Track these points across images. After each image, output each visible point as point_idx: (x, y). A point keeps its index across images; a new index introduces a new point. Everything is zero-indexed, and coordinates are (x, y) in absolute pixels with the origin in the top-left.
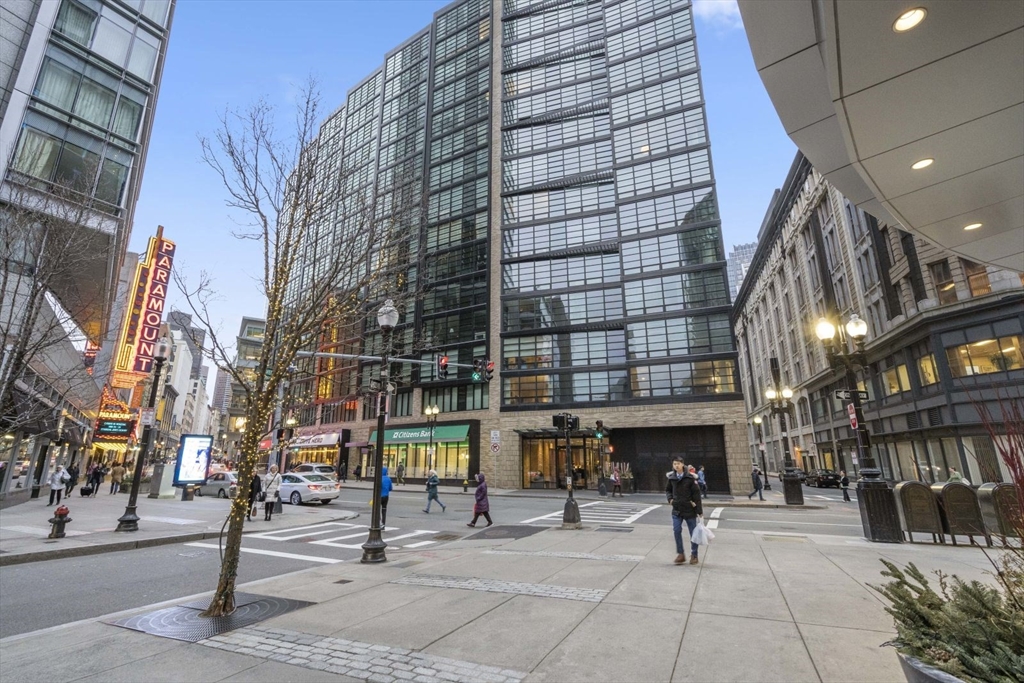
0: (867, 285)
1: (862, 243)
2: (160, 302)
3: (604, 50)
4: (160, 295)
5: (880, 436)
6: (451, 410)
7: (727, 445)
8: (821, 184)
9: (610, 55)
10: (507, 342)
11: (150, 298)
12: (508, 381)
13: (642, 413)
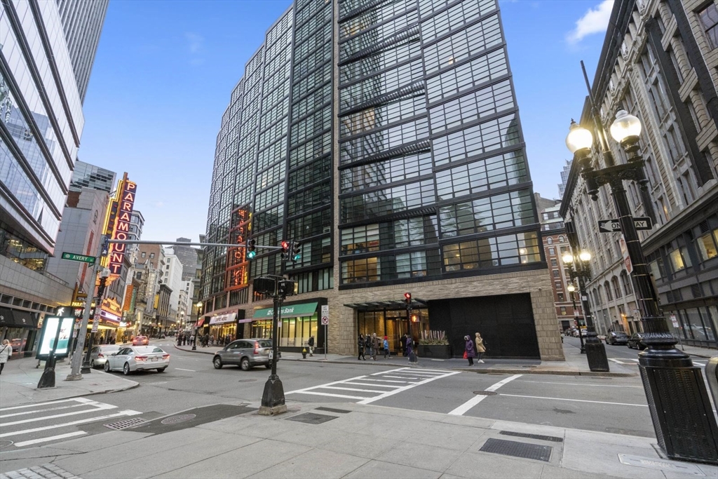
0: (675, 158)
1: (666, 121)
2: (126, 225)
3: (418, 35)
4: (126, 220)
5: (700, 300)
6: (308, 291)
7: (534, 311)
8: (624, 78)
9: (424, 38)
10: (344, 232)
11: (119, 222)
12: (345, 265)
13: (454, 286)
